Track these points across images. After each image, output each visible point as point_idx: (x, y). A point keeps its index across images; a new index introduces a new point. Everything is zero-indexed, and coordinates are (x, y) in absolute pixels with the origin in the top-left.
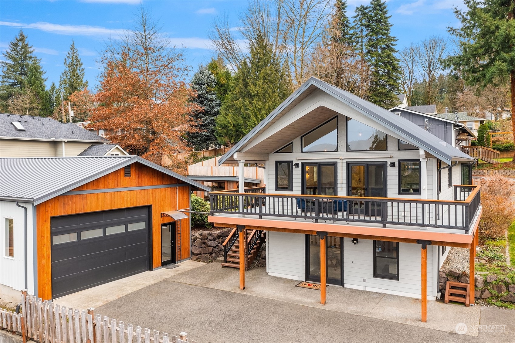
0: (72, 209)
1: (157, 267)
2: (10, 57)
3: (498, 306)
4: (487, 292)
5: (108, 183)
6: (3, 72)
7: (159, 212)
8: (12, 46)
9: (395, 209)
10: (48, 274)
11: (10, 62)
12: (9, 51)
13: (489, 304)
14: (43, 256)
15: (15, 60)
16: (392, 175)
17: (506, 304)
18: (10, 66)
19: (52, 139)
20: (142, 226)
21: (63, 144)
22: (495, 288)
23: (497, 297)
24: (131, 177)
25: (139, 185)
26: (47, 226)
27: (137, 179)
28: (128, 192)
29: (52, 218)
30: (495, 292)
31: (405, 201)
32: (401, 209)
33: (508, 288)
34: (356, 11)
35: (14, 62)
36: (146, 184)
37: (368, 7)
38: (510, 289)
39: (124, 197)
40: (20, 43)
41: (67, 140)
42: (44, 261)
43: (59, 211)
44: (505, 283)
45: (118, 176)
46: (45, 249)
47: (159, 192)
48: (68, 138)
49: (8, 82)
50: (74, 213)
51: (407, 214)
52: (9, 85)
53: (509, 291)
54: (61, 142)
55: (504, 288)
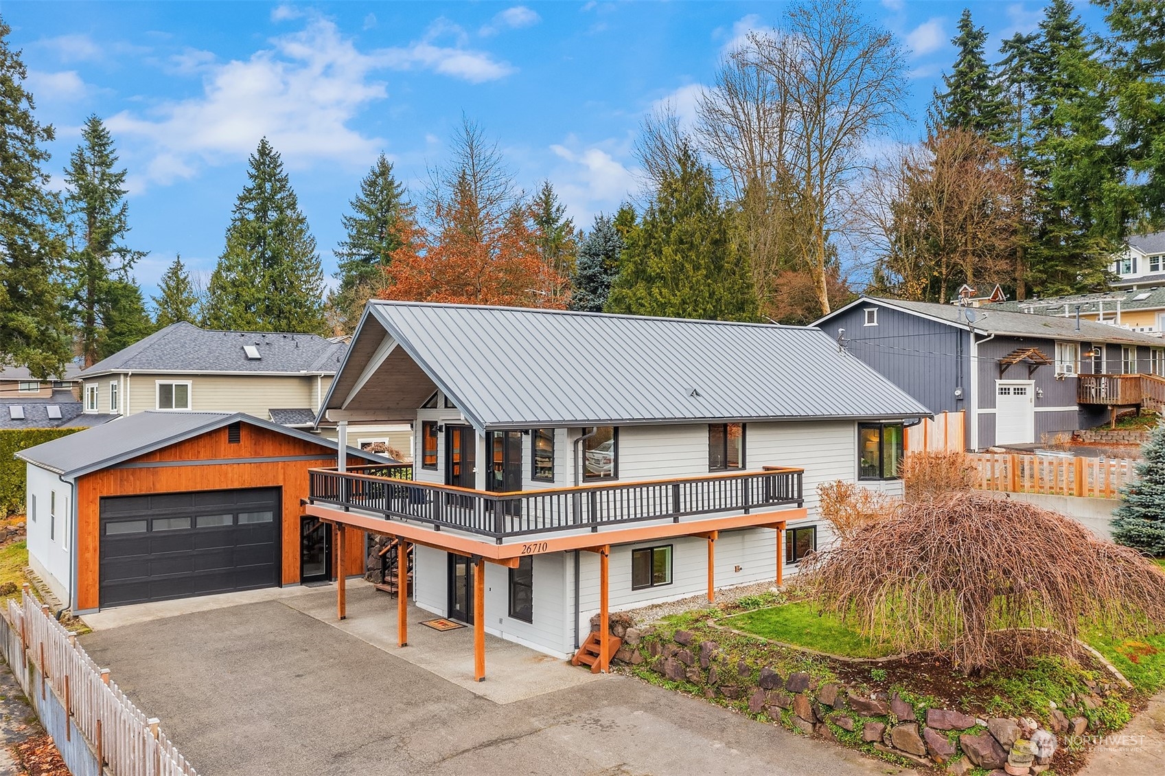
0: (134, 488)
1: (293, 583)
2: (361, 207)
4: (637, 652)
5: (199, 452)
6: (350, 236)
7: (297, 498)
8: (366, 187)
10: (94, 572)
11: (362, 216)
12: (362, 197)
13: (633, 674)
14: (87, 548)
15: (370, 213)
18: (362, 225)
19: (303, 372)
20: (268, 517)
21: (319, 380)
22: (649, 647)
23: (647, 663)
24: (242, 443)
25: (257, 454)
26: (94, 510)
27: (253, 446)
28: (235, 466)
29: (102, 498)
30: (647, 655)
33: (663, 650)
34: (1003, 51)
35: (370, 216)
36: (271, 455)
37: (1033, 35)
38: (665, 652)
39: (226, 474)
40: (380, 181)
41: (323, 373)
42: (89, 555)
43: (111, 487)
44: (661, 640)
45: (216, 442)
46: (90, 539)
47: (298, 466)
48: (327, 370)
49: (359, 255)
50: (138, 493)
52: (361, 260)
53: (663, 654)
54: (316, 377)
55: (659, 649)
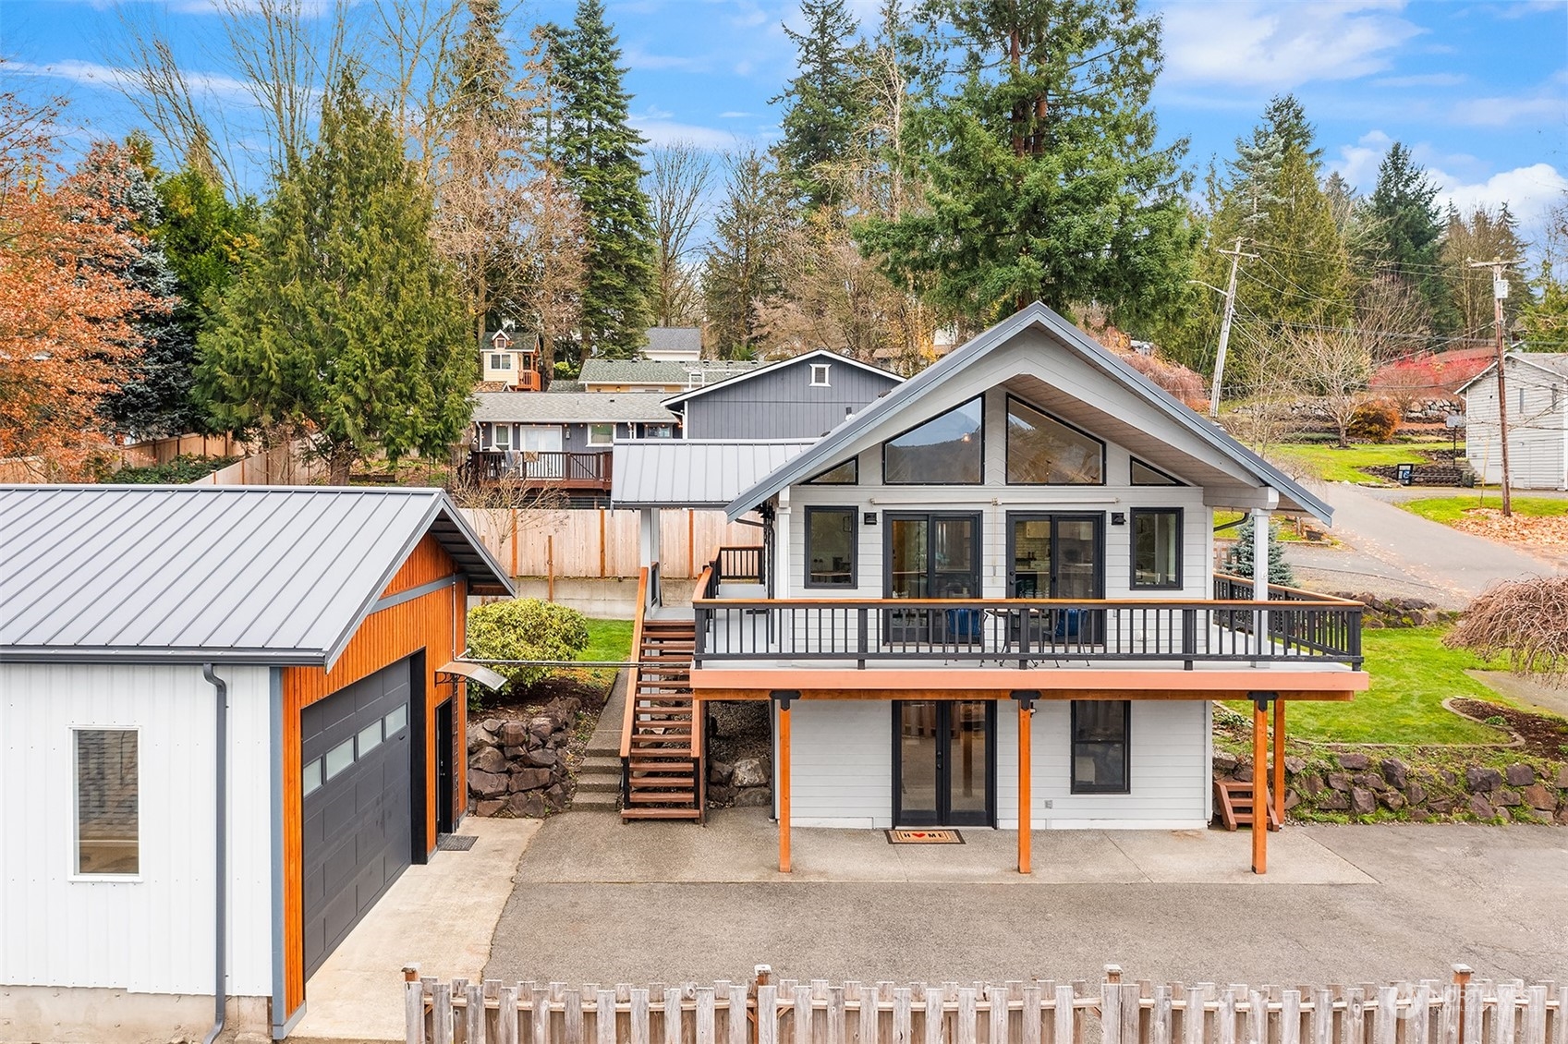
3: (1318, 822)
4: (1293, 794)
9: (1125, 624)
13: (1303, 820)
16: (1118, 544)
17: (1331, 815)
22: (1304, 783)
23: (1311, 802)
30: (1307, 794)
31: (1145, 606)
32: (1138, 624)
33: (1327, 783)
34: (533, 36)
37: (568, 30)
38: (1333, 783)
44: (1321, 771)
51: (1151, 635)
53: (1331, 787)
55: (1320, 782)
